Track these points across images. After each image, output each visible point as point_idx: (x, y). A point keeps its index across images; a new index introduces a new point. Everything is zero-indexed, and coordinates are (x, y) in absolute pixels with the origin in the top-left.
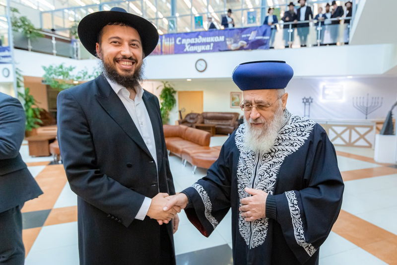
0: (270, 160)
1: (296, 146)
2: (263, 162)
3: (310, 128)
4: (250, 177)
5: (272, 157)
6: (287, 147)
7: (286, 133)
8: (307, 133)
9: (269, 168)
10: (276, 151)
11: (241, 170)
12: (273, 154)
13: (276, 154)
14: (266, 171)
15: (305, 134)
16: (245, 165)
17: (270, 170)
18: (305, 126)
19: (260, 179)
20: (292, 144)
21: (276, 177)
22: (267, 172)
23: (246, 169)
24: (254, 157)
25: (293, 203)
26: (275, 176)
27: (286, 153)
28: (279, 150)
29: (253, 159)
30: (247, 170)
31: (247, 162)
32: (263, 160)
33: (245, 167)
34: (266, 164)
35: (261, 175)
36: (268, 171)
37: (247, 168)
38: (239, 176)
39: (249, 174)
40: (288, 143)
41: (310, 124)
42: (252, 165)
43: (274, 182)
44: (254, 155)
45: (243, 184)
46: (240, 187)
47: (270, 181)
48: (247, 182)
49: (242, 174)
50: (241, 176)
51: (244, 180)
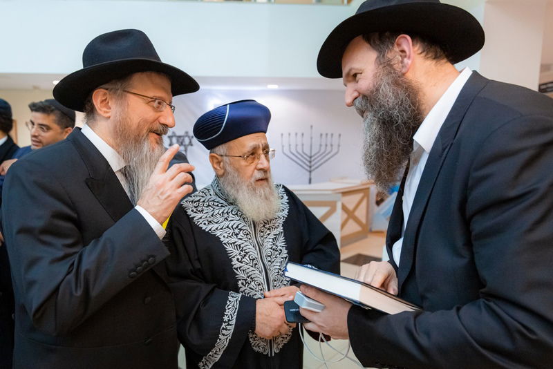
0: (269, 234)
2: (262, 239)
4: (256, 264)
5: (269, 229)
9: (274, 244)
11: (238, 259)
12: (267, 226)
13: (271, 225)
14: (271, 248)
16: (242, 251)
17: (276, 246)
19: (269, 261)
21: (286, 251)
22: (274, 250)
23: (245, 255)
24: (249, 237)
26: (284, 251)
27: (281, 221)
29: (250, 239)
30: (247, 256)
31: (242, 246)
32: (261, 237)
33: (243, 253)
34: (267, 240)
35: (268, 256)
36: (274, 247)
37: (247, 253)
38: (237, 269)
39: (254, 259)
42: (252, 247)
43: (286, 258)
44: (247, 234)
45: (248, 277)
46: (242, 284)
47: (282, 258)
48: (254, 272)
49: (241, 265)
50: (240, 268)
51: (248, 271)
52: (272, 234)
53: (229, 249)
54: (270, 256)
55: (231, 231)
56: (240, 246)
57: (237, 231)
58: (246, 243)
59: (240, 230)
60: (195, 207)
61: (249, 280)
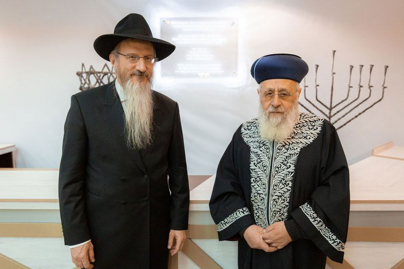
0: (285, 153)
1: (310, 138)
2: (278, 154)
3: (321, 122)
4: (265, 170)
5: (287, 149)
6: (300, 140)
7: (297, 127)
8: (318, 127)
9: (286, 160)
10: (290, 144)
11: (254, 164)
12: (287, 147)
13: (291, 146)
14: (282, 163)
15: (317, 128)
16: (259, 159)
17: (287, 162)
18: (315, 121)
19: (277, 171)
20: (305, 137)
22: (284, 164)
23: (260, 162)
24: (268, 150)
25: (314, 218)
26: (293, 167)
27: (301, 146)
28: (293, 143)
29: (268, 152)
31: (260, 155)
32: (278, 153)
33: (259, 161)
34: (281, 156)
36: (285, 162)
37: (262, 161)
38: (252, 170)
39: (265, 166)
40: (301, 136)
41: (319, 120)
42: (266, 158)
43: (292, 173)
44: (268, 149)
45: (258, 177)
46: (254, 180)
47: (288, 172)
48: (262, 175)
49: (255, 168)
50: (254, 169)
51: (258, 173)
52: (288, 153)
53: (252, 155)
54: (278, 168)
55: (258, 144)
56: (259, 155)
57: (261, 145)
58: (263, 154)
59: (264, 145)
60: (248, 126)
61: (258, 179)
